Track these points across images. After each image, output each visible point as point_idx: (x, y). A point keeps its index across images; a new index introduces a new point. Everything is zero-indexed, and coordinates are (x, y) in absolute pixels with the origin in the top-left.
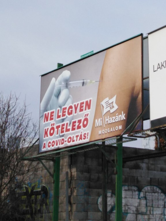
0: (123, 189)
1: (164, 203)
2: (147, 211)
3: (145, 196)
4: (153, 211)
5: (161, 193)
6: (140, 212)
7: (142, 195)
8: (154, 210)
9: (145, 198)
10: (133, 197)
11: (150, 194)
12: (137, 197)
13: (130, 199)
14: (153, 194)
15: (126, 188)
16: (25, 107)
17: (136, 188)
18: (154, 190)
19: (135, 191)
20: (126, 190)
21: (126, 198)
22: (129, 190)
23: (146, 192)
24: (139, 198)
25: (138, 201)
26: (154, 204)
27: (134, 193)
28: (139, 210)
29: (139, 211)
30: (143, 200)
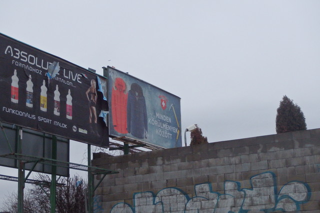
0: (136, 197)
1: (184, 206)
3: (160, 201)
5: (181, 194)
7: (157, 200)
9: (162, 203)
10: (148, 204)
11: (167, 197)
12: (152, 203)
13: (144, 206)
14: (171, 197)
15: (139, 195)
17: (150, 194)
18: (171, 192)
19: (149, 197)
20: (139, 198)
21: (139, 206)
22: (142, 197)
23: (161, 197)
24: (154, 204)
25: (153, 207)
26: (172, 208)
27: (148, 199)
30: (159, 205)
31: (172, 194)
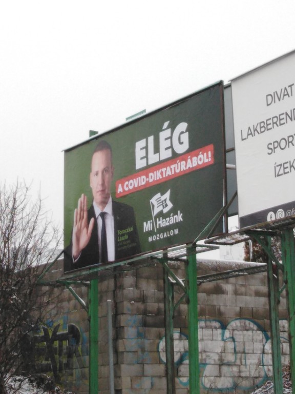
1: (262, 347)
2: (236, 359)
3: (232, 336)
4: (245, 359)
5: (258, 330)
6: (225, 362)
7: (227, 334)
8: (247, 358)
9: (233, 339)
10: (214, 338)
11: (241, 332)
12: (220, 338)
13: (210, 342)
14: (245, 332)
15: (203, 323)
16: (40, 201)
17: (217, 324)
18: (246, 326)
19: (216, 328)
20: (202, 328)
21: (202, 340)
22: (207, 327)
23: (233, 330)
24: (223, 340)
25: (222, 344)
26: (247, 348)
27: (215, 332)
28: (223, 358)
29: (224, 360)
30: (229, 343)
31: (247, 328)
